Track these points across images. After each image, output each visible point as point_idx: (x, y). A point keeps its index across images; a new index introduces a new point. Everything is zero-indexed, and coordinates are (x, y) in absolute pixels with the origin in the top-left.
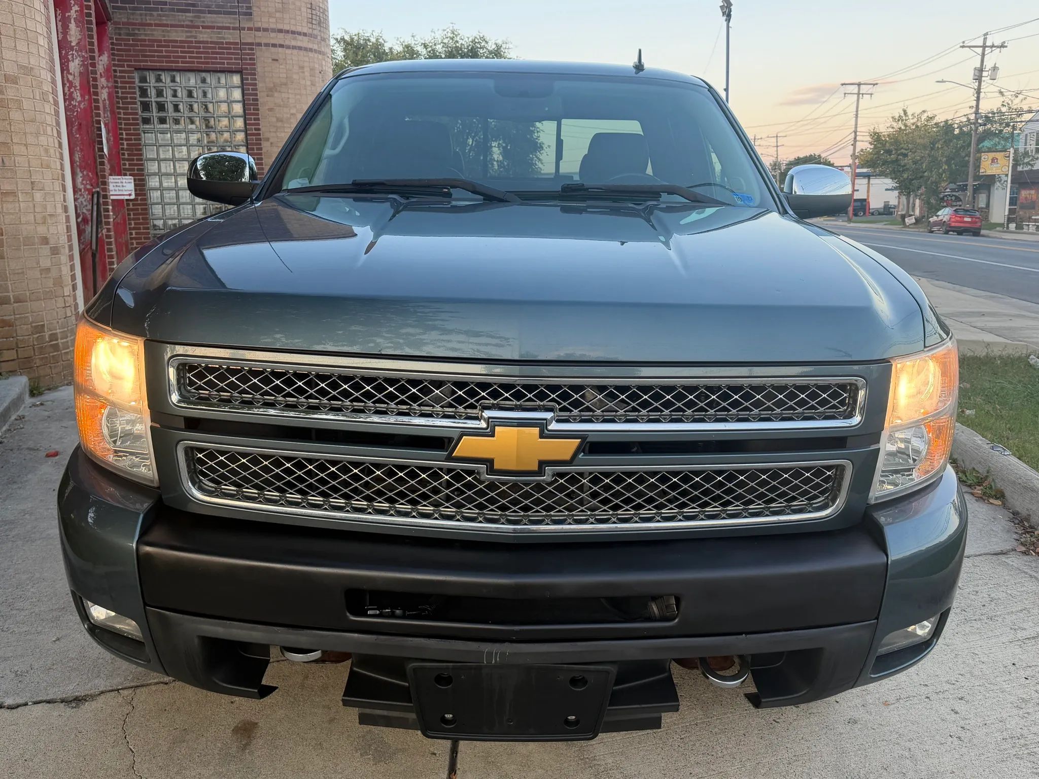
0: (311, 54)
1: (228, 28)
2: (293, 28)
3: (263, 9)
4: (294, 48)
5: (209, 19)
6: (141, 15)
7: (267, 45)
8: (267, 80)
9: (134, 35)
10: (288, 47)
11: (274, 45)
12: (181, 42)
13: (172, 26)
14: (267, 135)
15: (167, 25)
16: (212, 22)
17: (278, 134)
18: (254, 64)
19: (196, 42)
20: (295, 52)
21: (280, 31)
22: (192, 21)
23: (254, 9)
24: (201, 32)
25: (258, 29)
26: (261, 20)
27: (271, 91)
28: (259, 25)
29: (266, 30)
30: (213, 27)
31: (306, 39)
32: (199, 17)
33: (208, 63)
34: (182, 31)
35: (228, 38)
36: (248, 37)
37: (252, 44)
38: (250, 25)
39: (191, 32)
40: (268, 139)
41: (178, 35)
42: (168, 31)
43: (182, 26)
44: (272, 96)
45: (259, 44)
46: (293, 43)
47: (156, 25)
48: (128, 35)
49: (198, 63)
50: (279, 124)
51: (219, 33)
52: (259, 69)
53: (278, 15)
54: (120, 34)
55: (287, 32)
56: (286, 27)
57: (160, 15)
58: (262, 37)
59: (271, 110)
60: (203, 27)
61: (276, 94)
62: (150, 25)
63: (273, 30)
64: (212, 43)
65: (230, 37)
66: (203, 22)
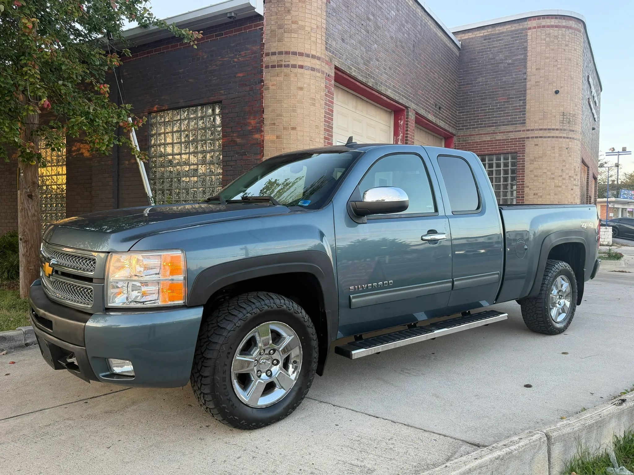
0: (561, 140)
1: (512, 132)
2: (549, 127)
3: (531, 119)
4: (549, 137)
5: (502, 128)
6: (470, 131)
7: (532, 137)
8: (531, 155)
9: (465, 141)
10: (545, 137)
11: (537, 137)
12: (488, 141)
13: (484, 134)
14: (528, 184)
15: (482, 134)
16: (504, 130)
17: (535, 184)
18: (525, 148)
19: (495, 140)
20: (549, 139)
21: (541, 129)
22: (494, 131)
23: (527, 120)
24: (498, 135)
25: (528, 130)
26: (530, 125)
27: (532, 162)
28: (529, 128)
29: (532, 130)
30: (505, 132)
31: (558, 132)
32: (498, 128)
33: (500, 150)
34: (489, 136)
35: (512, 137)
36: (523, 134)
37: (524, 138)
38: (524, 128)
39: (493, 136)
40: (528, 187)
41: (488, 138)
42: (482, 137)
43: (489, 134)
44: (533, 164)
45: (528, 138)
46: (549, 135)
47: (477, 135)
48: (463, 141)
49: (495, 150)
50: (536, 178)
51: (507, 135)
52: (527, 150)
53: (540, 121)
54: (459, 141)
55: (546, 129)
56: (545, 127)
57: (479, 130)
58: (530, 134)
59: (531, 171)
60: (500, 133)
61: (535, 163)
62: (474, 135)
63: (537, 130)
64: (503, 140)
65: (512, 136)
66: (500, 130)
